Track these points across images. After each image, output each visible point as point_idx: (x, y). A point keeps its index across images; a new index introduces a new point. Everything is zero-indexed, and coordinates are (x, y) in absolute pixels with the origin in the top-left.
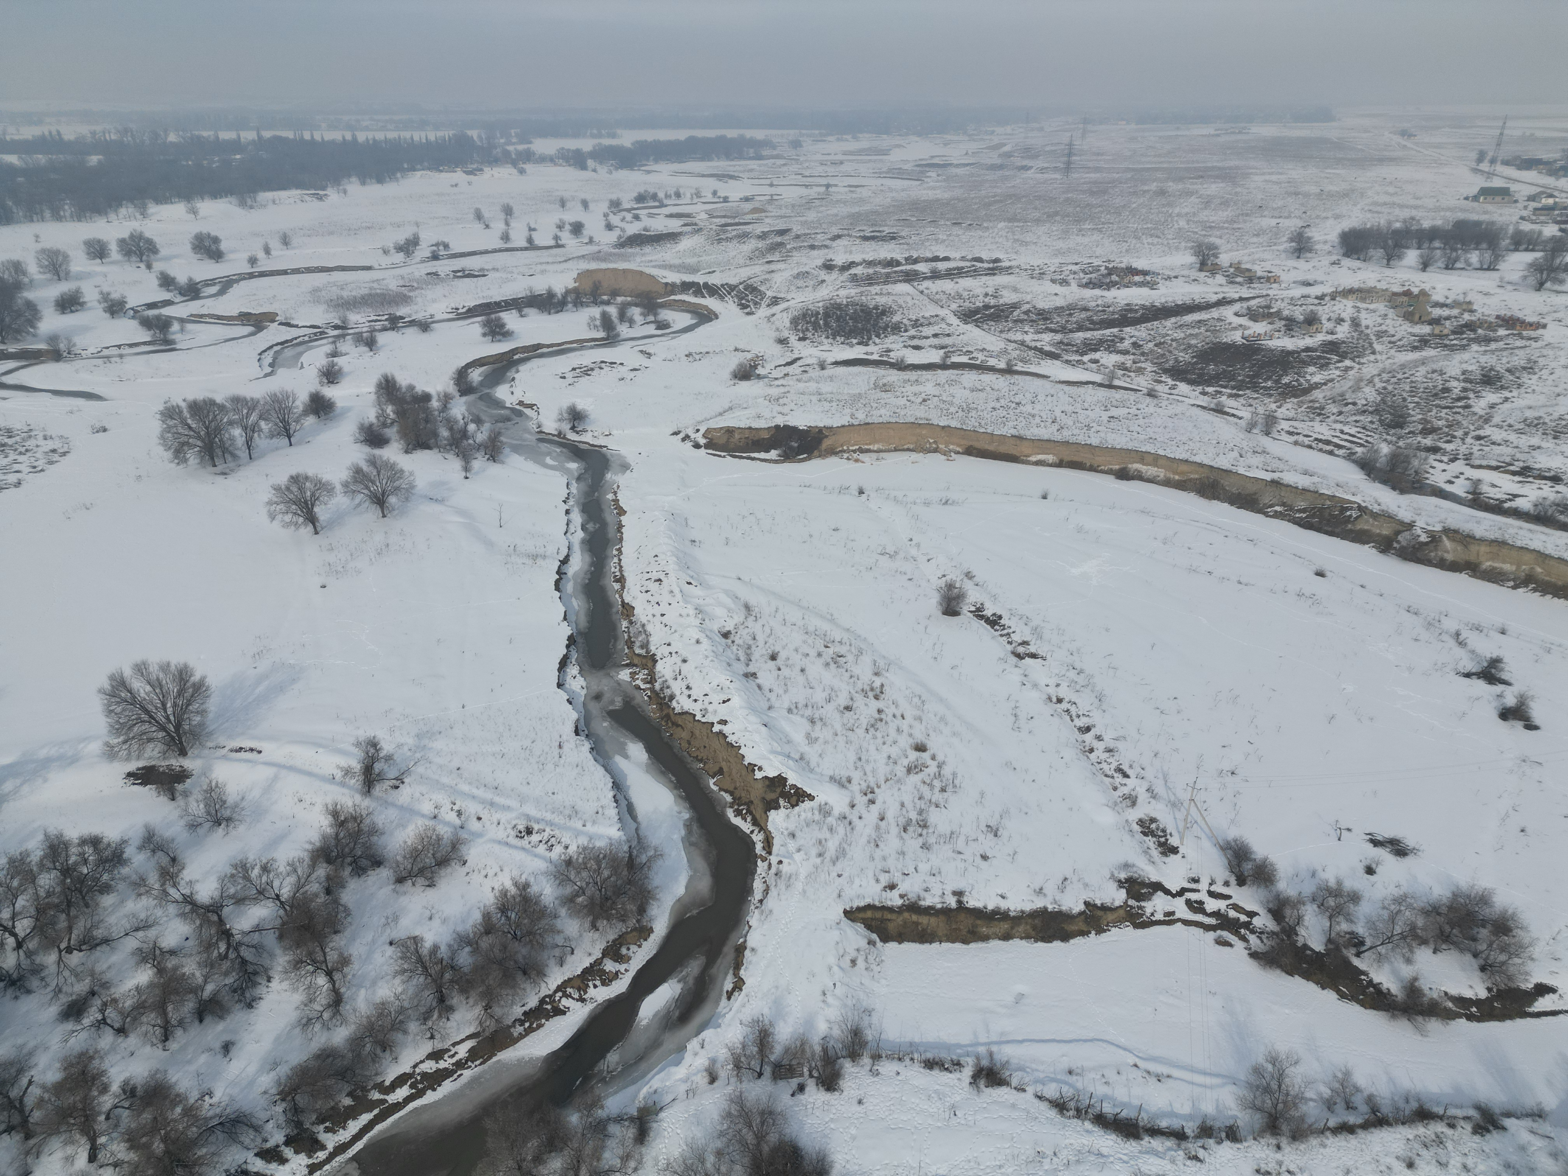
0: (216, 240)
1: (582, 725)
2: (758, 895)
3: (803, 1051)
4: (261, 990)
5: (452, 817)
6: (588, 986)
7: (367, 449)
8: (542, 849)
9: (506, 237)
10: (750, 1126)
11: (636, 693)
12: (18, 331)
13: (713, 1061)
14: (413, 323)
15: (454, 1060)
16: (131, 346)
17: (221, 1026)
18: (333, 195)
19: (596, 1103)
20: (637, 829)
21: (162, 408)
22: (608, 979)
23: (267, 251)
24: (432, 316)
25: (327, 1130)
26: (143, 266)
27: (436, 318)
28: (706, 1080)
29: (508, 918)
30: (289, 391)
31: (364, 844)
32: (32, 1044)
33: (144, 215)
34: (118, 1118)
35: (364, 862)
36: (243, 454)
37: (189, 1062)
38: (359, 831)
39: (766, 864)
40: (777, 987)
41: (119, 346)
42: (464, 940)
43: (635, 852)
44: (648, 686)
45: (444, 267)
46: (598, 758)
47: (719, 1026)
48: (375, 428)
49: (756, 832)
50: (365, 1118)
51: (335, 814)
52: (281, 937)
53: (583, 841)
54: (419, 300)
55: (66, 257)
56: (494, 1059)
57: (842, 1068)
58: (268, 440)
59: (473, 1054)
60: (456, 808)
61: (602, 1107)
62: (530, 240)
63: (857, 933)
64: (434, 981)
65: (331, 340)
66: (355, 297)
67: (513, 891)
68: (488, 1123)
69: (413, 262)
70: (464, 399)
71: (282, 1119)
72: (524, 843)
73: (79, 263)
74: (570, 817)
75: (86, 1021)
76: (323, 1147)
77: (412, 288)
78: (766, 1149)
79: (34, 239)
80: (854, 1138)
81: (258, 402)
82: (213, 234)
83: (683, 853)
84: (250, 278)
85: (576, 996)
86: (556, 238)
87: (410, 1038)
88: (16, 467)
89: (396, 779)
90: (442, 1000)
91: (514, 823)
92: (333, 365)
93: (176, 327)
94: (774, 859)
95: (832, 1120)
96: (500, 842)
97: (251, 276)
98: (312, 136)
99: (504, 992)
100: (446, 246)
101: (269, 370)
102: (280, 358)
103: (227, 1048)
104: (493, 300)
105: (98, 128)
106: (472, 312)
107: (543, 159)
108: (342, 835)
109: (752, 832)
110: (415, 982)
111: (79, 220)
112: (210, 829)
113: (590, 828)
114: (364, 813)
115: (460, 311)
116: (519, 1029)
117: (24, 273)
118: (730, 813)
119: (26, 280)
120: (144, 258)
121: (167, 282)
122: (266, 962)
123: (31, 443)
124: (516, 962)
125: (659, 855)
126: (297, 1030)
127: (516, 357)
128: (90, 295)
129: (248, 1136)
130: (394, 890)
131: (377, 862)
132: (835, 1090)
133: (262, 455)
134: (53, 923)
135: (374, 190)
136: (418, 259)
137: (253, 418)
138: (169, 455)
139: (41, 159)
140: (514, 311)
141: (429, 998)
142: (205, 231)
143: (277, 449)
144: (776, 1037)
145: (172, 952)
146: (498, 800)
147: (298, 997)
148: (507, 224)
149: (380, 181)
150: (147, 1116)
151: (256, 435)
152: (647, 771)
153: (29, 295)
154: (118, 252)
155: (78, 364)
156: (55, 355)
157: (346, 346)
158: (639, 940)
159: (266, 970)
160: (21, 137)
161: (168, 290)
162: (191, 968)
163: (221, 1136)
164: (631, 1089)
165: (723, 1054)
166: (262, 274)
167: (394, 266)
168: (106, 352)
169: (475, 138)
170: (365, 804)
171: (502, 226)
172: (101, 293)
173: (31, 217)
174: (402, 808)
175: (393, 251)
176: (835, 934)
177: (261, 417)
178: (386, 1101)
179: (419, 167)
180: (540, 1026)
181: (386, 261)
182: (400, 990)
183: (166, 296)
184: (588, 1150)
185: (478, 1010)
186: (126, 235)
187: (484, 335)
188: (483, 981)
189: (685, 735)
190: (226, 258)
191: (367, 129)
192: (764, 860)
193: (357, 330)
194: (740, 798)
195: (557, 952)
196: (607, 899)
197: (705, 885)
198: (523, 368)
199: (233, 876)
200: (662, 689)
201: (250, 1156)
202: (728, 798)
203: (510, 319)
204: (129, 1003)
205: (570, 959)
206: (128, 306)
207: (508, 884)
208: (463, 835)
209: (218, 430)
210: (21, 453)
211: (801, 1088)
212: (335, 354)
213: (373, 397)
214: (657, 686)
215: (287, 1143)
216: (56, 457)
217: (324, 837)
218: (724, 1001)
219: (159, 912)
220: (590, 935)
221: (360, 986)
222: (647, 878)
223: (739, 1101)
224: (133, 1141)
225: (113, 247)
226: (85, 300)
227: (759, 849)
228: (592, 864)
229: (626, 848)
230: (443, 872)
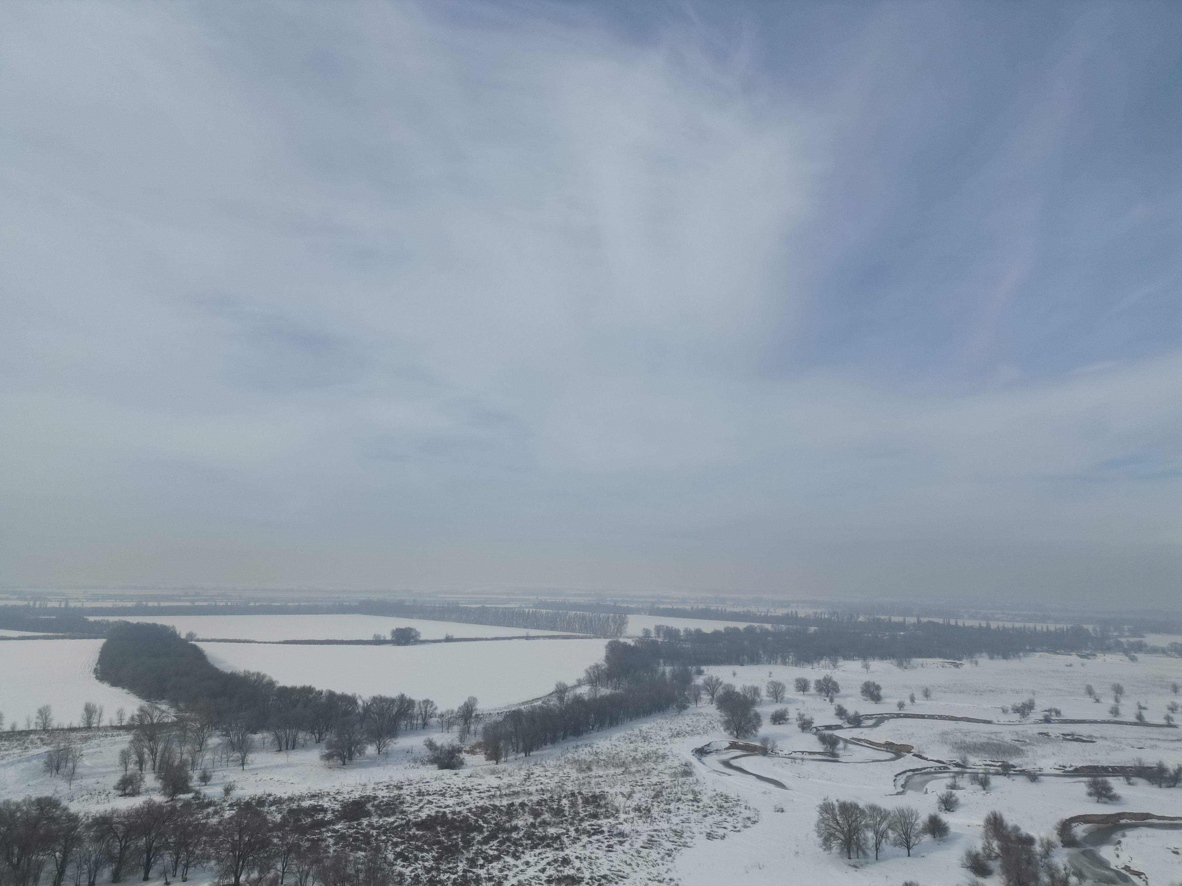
0: (878, 688)
7: (971, 875)
9: (1115, 711)
12: (747, 732)
14: (1022, 772)
16: (811, 753)
18: (967, 665)
21: (821, 804)
23: (912, 699)
24: (1041, 769)
26: (828, 699)
27: (1045, 771)
30: (914, 809)
33: (835, 666)
36: (872, 854)
41: (803, 752)
45: (1055, 730)
48: (981, 858)
54: (1030, 754)
55: (784, 688)
58: (892, 847)
62: (1140, 717)
65: (952, 774)
66: (975, 743)
69: (1028, 722)
70: (1066, 850)
73: (790, 693)
77: (1025, 743)
79: (768, 674)
81: (889, 813)
82: (877, 683)
84: (897, 718)
86: (1168, 718)
88: (725, 824)
92: (951, 795)
93: (841, 745)
97: (898, 716)
98: (956, 622)
100: (1058, 713)
101: (901, 790)
102: (910, 781)
104: (1100, 765)
105: (819, 611)
106: (1078, 772)
107: (1155, 650)
111: (796, 666)
115: (1068, 769)
117: (758, 695)
119: (759, 700)
120: (830, 694)
121: (841, 712)
123: (737, 809)
127: (1123, 821)
128: (792, 715)
133: (886, 859)
135: (999, 664)
136: (1032, 720)
137: (884, 826)
138: (820, 841)
139: (784, 627)
140: (1121, 778)
142: (872, 681)
143: (898, 856)
148: (1117, 700)
149: (1005, 657)
151: (884, 840)
153: (758, 709)
154: (815, 688)
155: (776, 760)
156: (764, 751)
157: (964, 782)
160: (775, 614)
161: (841, 718)
166: (907, 716)
167: (1010, 724)
168: (794, 755)
169: (1090, 630)
171: (1112, 702)
172: (799, 714)
173: (770, 661)
175: (1010, 711)
177: (889, 827)
179: (1039, 649)
181: (1004, 718)
183: (838, 722)
186: (821, 678)
187: (1090, 794)
190: (883, 701)
191: (999, 619)
193: (974, 771)
198: (1129, 833)
203: (1117, 785)
206: (814, 725)
209: (857, 830)
210: (730, 815)
212: (953, 787)
213: (982, 830)
216: (749, 823)
225: (812, 685)
226: (789, 717)
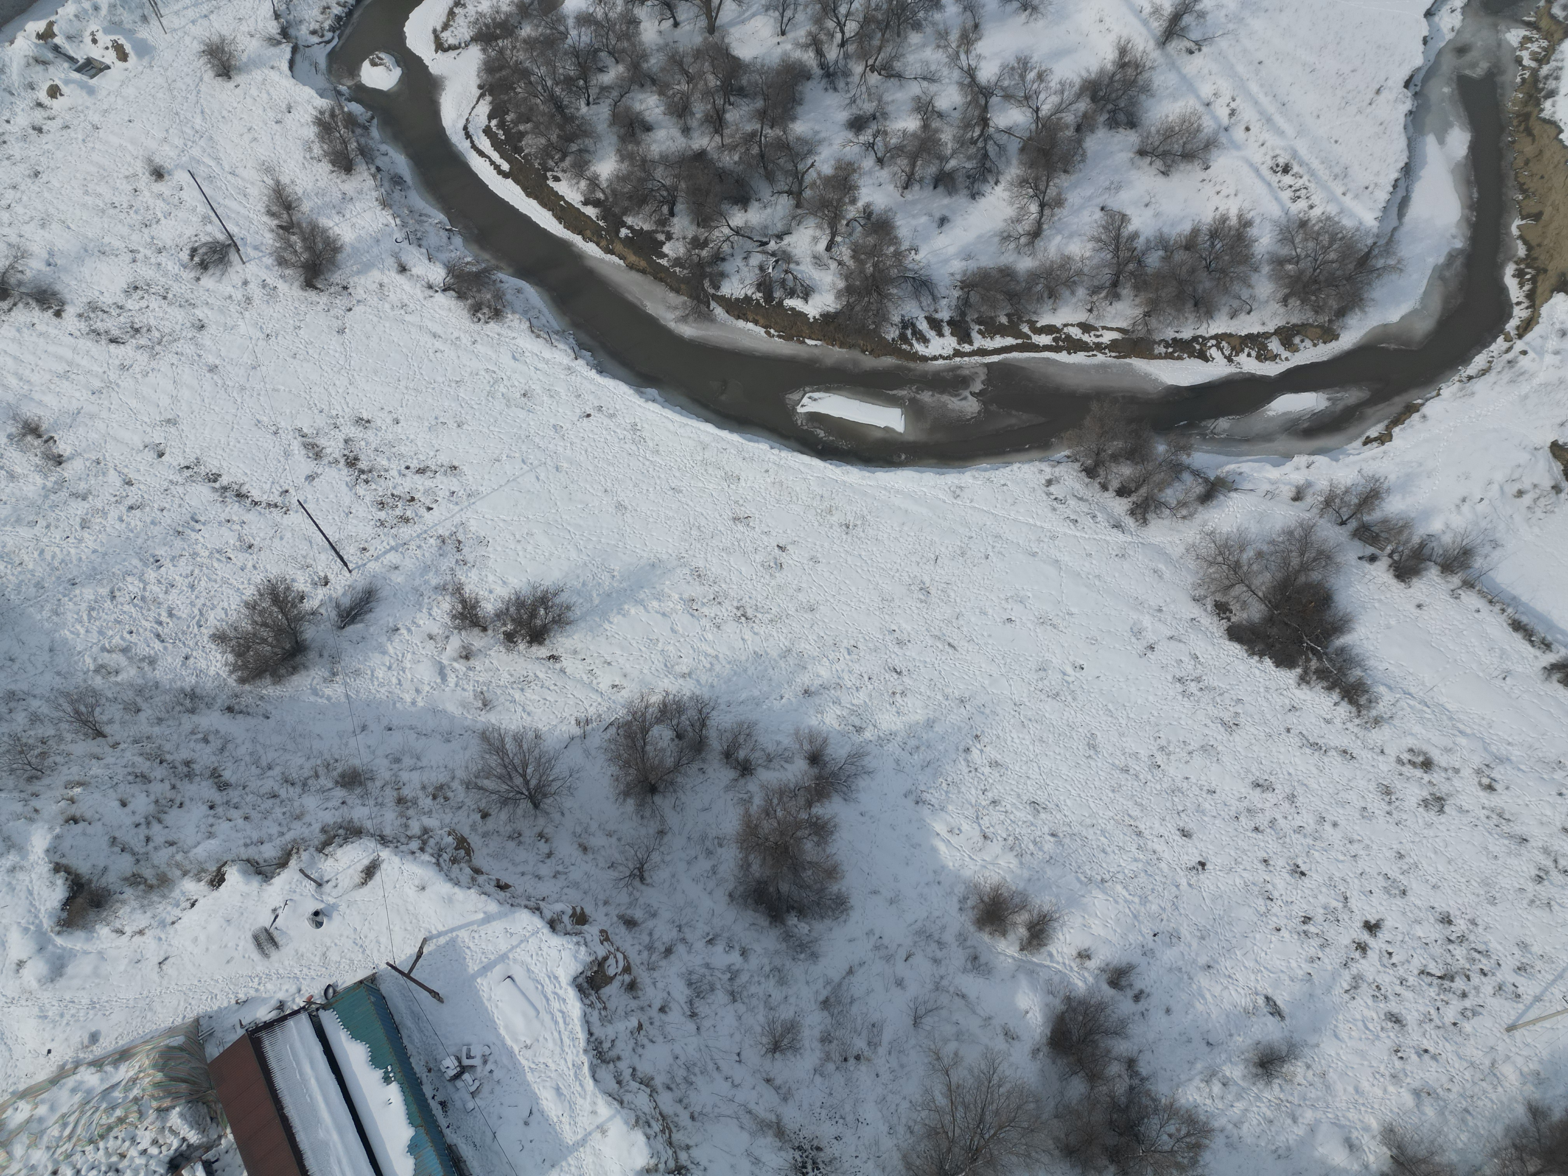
1: (1418, 79)
2: (1472, 369)
3: (1400, 531)
4: (987, 188)
5: (1223, 113)
6: (1242, 350)
8: (1287, 195)
10: (1302, 554)
11: (1512, 67)
13: (1309, 484)
15: (1097, 340)
17: (946, 201)
19: (1187, 449)
20: (1395, 229)
22: (1264, 356)
25: (980, 332)
28: (1292, 494)
29: (1213, 245)
31: (1131, 97)
32: (823, 135)
34: (853, 230)
35: (1121, 117)
37: (914, 216)
38: (1135, 81)
39: (1507, 345)
40: (1420, 465)
42: (1163, 243)
43: (1376, 251)
44: (1533, 64)
46: (1410, 127)
47: (1337, 460)
49: (1523, 306)
50: (1010, 341)
51: (1123, 51)
52: (1022, 150)
53: (1332, 210)
56: (1128, 360)
57: (1426, 569)
59: (1114, 346)
60: (1233, 105)
61: (1189, 455)
63: (1550, 470)
64: (1118, 264)
67: (1233, 221)
68: (1094, 406)
71: (954, 303)
72: (1274, 179)
74: (1336, 177)
75: (862, 139)
76: (971, 343)
78: (1302, 579)
80: (1388, 627)
83: (1425, 282)
85: (1227, 353)
87: (1074, 300)
89: (1196, 43)
90: (1115, 284)
91: (1277, 152)
94: (1519, 345)
95: (1380, 601)
96: (1251, 165)
99: (1168, 310)
103: (943, 221)
108: (1117, 77)
109: (1518, 303)
110: (1103, 255)
112: (1016, 12)
113: (1348, 201)
114: (1148, 64)
116: (1161, 349)
118: (1510, 270)
122: (1002, 167)
124: (1195, 290)
125: (1398, 269)
126: (997, 239)
129: (926, 300)
130: (1132, 160)
131: (1132, 124)
132: (1403, 581)
134: (871, 38)
141: (1106, 275)
144: (1384, 505)
145: (940, 115)
146: (1279, 120)
147: (1010, 212)
150: (871, 240)
152: (1453, 172)
158: (1318, 339)
159: (999, 173)
162: (947, 136)
163: (910, 288)
164: (1222, 458)
165: (1322, 484)
170: (1155, 55)
174: (1183, 78)
176: (1524, 457)
178: (1029, 338)
180: (1180, 358)
182: (1088, 254)
184: (1157, 478)
185: (1138, 312)
188: (1157, 290)
189: (1529, 149)
192: (1508, 339)
194: (1536, 259)
195: (1236, 304)
196: (1316, 282)
197: (1423, 326)
199: (1013, 69)
200: (1547, 77)
201: (922, 316)
202: (1521, 251)
204: (894, 141)
205: (1243, 317)
207: (1233, 213)
208: (1223, 138)
211: (1373, 559)
214: (1545, 70)
215: (950, 323)
217: (1102, 71)
218: (1358, 443)
219: (945, 72)
220: (1276, 307)
221: (1059, 232)
222: (1369, 284)
223: (1308, 530)
224: (857, 252)
227: (1511, 326)
228: (1325, 239)
229: (1370, 242)
230: (1182, 166)
